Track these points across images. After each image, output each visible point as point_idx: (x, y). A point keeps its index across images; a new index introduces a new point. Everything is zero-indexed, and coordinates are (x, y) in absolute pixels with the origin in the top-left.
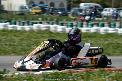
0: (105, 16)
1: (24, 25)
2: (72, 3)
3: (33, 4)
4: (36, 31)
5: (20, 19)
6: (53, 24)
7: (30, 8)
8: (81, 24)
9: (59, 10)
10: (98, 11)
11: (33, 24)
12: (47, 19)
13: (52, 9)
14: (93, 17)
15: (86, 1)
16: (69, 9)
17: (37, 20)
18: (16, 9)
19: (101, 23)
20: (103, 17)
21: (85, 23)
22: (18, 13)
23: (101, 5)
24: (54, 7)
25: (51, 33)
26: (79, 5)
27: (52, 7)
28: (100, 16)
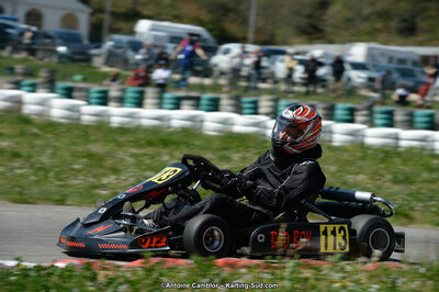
0: (222, 73)
2: (107, 18)
6: (33, 88)
8: (136, 95)
9: (61, 38)
10: (200, 52)
12: (11, 70)
14: (183, 73)
15: (159, 14)
16: (96, 37)
19: (207, 96)
20: (216, 73)
21: (150, 92)
23: (210, 30)
24: (39, 26)
25: (26, 120)
26: (133, 27)
27: (34, 29)
28: (207, 71)
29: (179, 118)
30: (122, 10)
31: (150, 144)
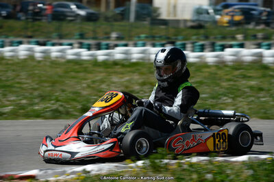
1: (202, 51)
3: (223, 3)
4: (230, 63)
5: (194, 37)
7: (216, 11)
11: (223, 48)
17: (234, 38)
18: (186, 15)
22: (190, 24)
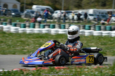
0: (56, 18)
2: (25, 5)
6: (6, 24)
8: (33, 25)
9: (13, 11)
10: (49, 13)
12: (0, 20)
13: (6, 10)
15: (38, 4)
16: (22, 10)
19: (52, 24)
20: (54, 18)
21: (37, 24)
23: (52, 7)
24: (7, 8)
25: (4, 33)
26: (32, 7)
27: (6, 9)
28: (51, 18)
29: (44, 30)
30: (28, 3)
31: (37, 37)
